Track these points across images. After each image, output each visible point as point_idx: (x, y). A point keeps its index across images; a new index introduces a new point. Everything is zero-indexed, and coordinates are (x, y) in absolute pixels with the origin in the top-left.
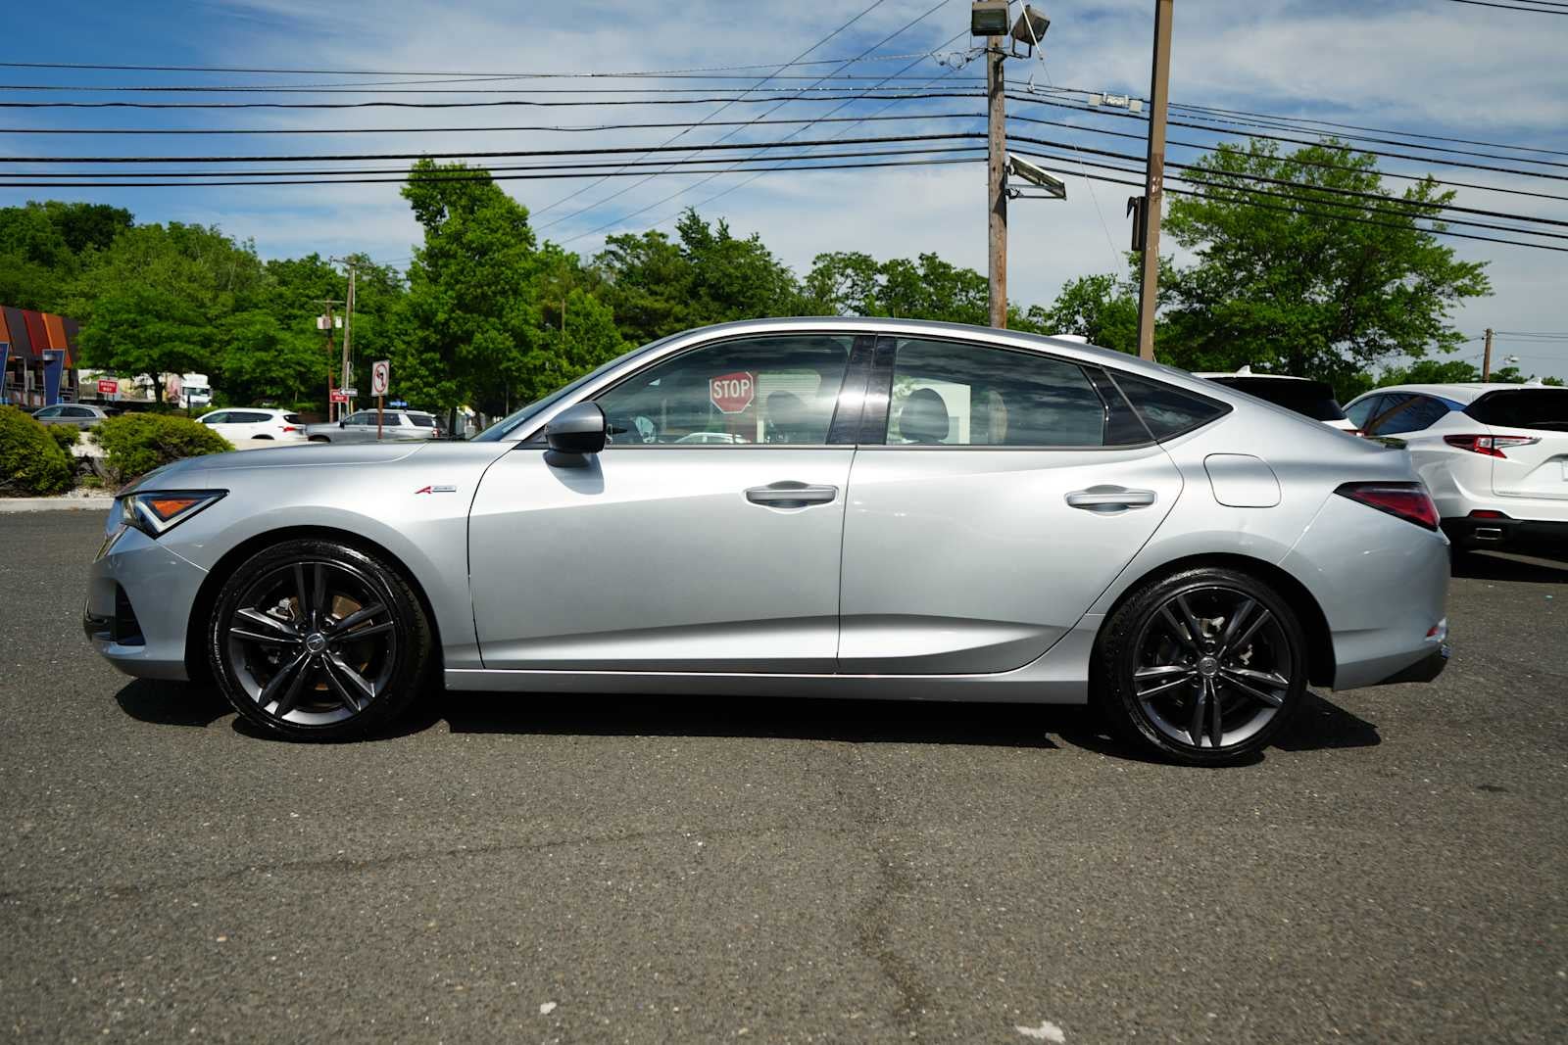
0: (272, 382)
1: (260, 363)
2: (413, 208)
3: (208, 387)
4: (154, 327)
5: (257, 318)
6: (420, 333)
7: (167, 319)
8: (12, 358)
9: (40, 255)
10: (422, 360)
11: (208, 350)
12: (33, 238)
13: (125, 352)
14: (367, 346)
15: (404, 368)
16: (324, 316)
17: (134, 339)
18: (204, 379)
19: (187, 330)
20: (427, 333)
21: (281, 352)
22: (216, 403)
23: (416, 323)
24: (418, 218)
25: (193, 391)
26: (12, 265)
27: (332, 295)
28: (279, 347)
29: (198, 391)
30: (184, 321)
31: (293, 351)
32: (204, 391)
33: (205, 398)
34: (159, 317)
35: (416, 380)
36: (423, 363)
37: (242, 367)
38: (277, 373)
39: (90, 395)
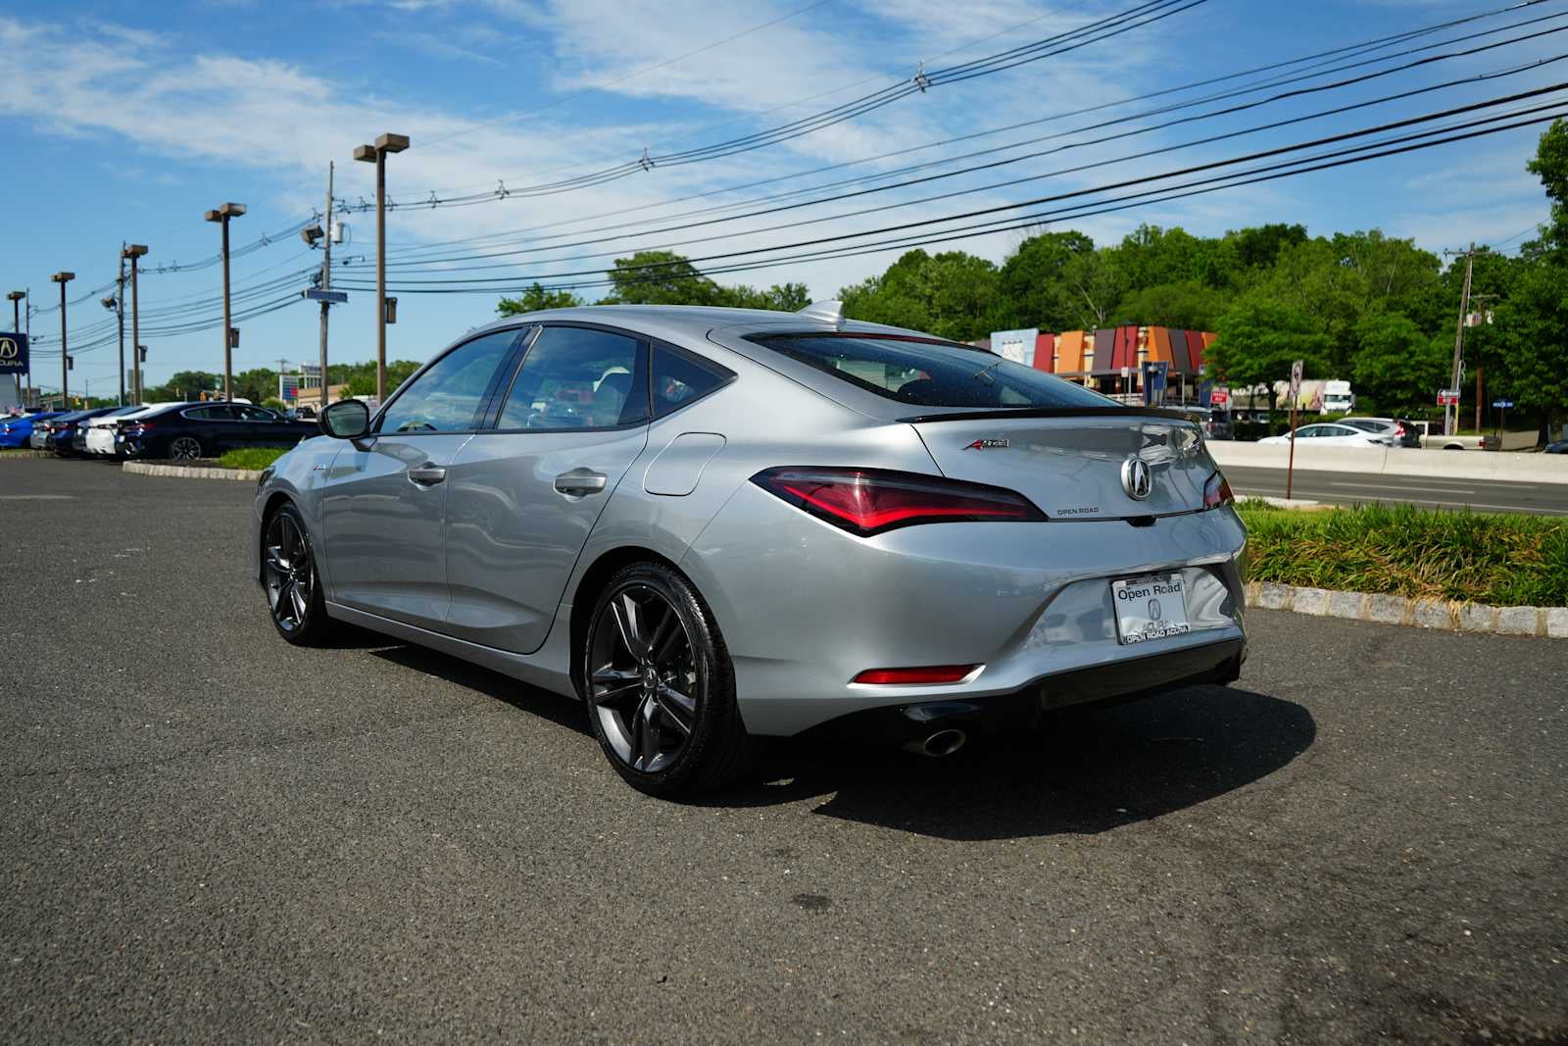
0: (1403, 386)
1: (1392, 367)
2: (1543, 183)
3: (1349, 393)
4: (1270, 337)
5: (1391, 321)
6: (1540, 325)
7: (1281, 329)
8: (1173, 374)
9: (1216, 280)
10: (1541, 353)
11: (1318, 356)
12: (1212, 264)
13: (1240, 363)
14: (1486, 342)
15: (1519, 364)
16: (1474, 313)
17: (1247, 349)
18: (1346, 385)
19: (1297, 338)
20: (1549, 322)
21: (1412, 355)
22: (1357, 409)
23: (1537, 313)
24: (1549, 194)
25: (1335, 398)
26: (1192, 291)
27: (1492, 288)
28: (1412, 348)
29: (1340, 398)
30: (1297, 330)
31: (1428, 353)
32: (1346, 398)
33: (1345, 405)
34: (1275, 328)
35: (1532, 377)
36: (1542, 356)
37: (1372, 373)
38: (1408, 376)
39: (1244, 405)
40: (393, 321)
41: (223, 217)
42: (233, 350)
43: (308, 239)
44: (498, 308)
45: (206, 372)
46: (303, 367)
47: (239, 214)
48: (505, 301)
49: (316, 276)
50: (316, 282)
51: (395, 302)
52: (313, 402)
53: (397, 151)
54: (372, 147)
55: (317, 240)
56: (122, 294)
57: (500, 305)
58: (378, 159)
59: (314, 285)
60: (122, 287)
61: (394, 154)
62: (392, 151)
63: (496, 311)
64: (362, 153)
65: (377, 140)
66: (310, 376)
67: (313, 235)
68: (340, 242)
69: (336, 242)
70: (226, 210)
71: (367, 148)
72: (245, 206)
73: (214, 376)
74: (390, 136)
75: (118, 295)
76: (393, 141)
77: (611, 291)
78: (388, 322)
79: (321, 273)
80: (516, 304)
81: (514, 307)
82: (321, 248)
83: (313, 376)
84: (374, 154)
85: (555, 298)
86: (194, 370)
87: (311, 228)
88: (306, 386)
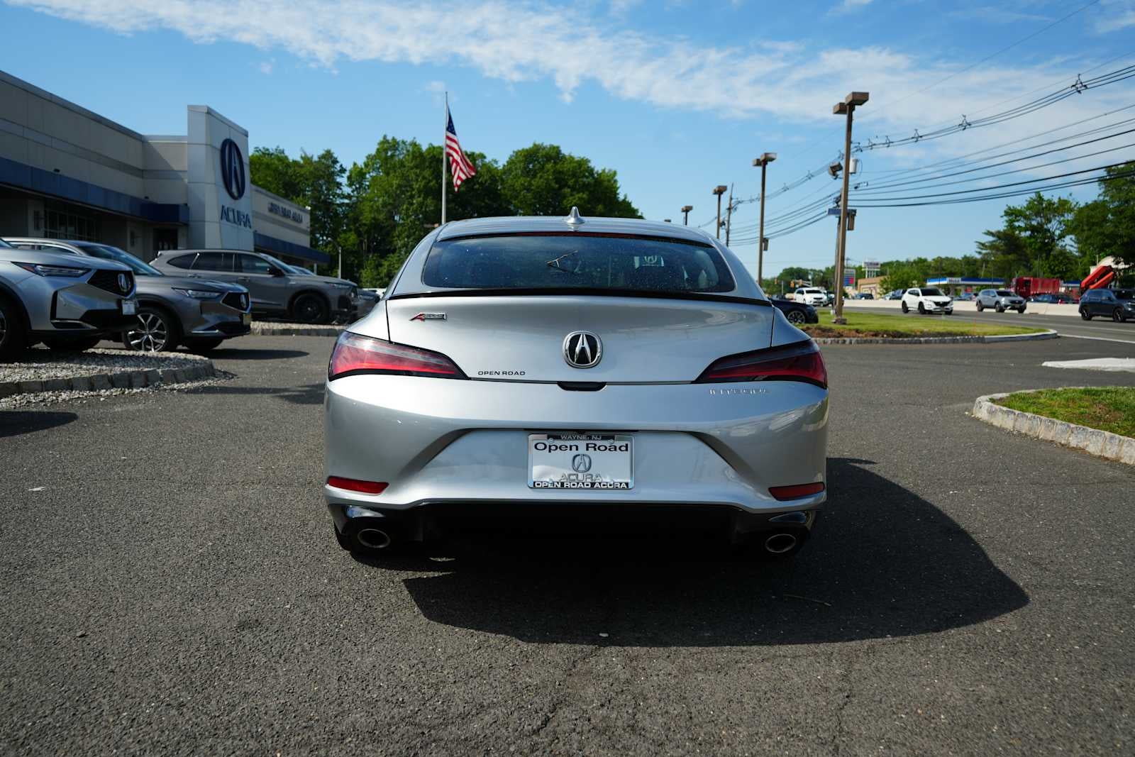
40: (851, 228)
41: (762, 163)
42: (764, 253)
43: (831, 172)
44: (1003, 214)
45: (803, 268)
46: (865, 263)
47: (772, 160)
48: (1009, 208)
49: (837, 198)
50: (837, 203)
51: (855, 215)
52: (870, 288)
53: (861, 104)
54: (844, 103)
55: (838, 173)
56: (729, 217)
57: (1005, 212)
58: (848, 112)
59: (836, 205)
60: (730, 213)
61: (859, 106)
62: (858, 105)
63: (1002, 217)
64: (838, 109)
65: (847, 98)
66: (870, 270)
67: (835, 170)
68: (855, 173)
69: (851, 173)
70: (763, 158)
71: (841, 104)
72: (776, 154)
73: (807, 270)
74: (854, 94)
75: (727, 219)
76: (857, 98)
77: (1100, 195)
78: (848, 229)
79: (840, 196)
80: (1018, 210)
81: (1017, 212)
82: (841, 178)
83: (872, 270)
84: (847, 108)
85: (1054, 204)
86: (795, 266)
87: (834, 165)
88: (867, 276)
